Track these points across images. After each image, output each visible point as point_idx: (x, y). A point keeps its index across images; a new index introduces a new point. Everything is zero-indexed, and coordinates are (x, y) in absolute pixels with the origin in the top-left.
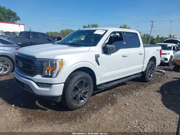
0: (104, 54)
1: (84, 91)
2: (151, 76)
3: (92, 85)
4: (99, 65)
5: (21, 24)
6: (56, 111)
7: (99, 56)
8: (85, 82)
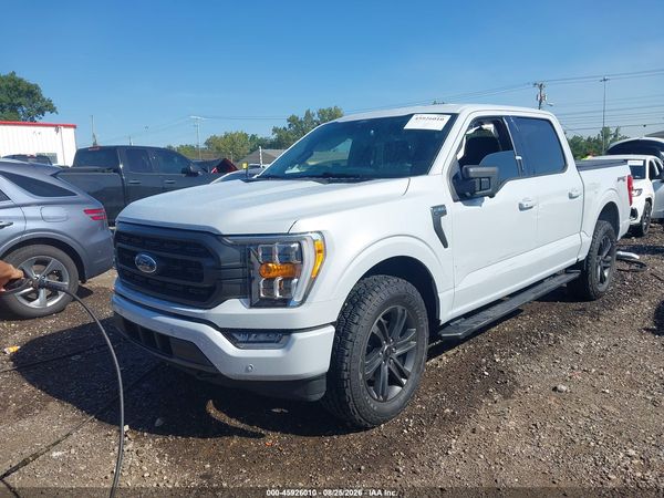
0: (460, 203)
1: (398, 352)
2: (606, 274)
3: (425, 324)
4: (445, 245)
5: (65, 126)
6: (300, 439)
7: (444, 213)
8: (403, 315)
